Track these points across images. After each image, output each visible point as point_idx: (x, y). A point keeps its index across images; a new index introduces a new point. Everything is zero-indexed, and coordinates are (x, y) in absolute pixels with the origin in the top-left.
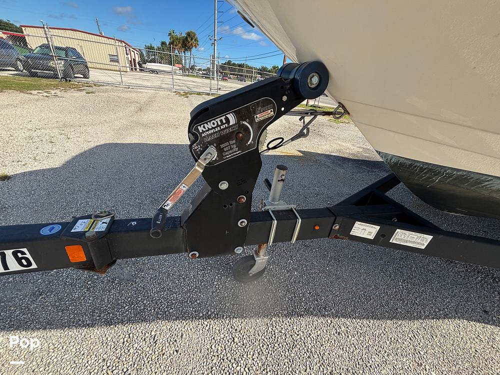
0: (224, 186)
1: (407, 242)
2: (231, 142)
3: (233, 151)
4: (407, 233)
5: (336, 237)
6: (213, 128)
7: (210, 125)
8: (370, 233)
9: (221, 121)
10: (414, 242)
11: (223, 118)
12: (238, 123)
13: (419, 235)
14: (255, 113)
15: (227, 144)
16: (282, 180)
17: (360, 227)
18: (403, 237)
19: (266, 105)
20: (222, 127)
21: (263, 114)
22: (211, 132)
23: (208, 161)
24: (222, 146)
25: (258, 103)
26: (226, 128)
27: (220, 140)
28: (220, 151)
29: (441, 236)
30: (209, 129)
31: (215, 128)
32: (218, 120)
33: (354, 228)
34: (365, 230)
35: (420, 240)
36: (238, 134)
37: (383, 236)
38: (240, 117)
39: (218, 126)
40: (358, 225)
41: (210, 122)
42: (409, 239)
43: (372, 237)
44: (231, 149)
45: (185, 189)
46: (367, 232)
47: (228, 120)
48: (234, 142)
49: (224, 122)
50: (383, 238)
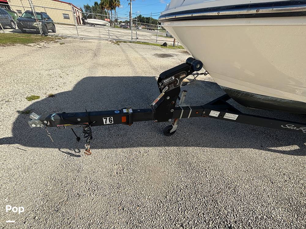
0: (168, 98)
1: (229, 117)
4: (230, 114)
5: (204, 117)
7: (167, 80)
8: (216, 115)
9: (170, 79)
10: (232, 118)
13: (234, 115)
14: (180, 76)
16: (185, 96)
19: (183, 73)
21: (182, 76)
23: (165, 91)
24: (169, 86)
25: (181, 73)
26: (171, 81)
27: (169, 84)
29: (241, 115)
30: (167, 81)
33: (210, 113)
34: (214, 114)
35: (234, 117)
36: (175, 82)
37: (221, 115)
38: (176, 77)
39: (169, 80)
40: (212, 111)
42: (230, 116)
43: (217, 116)
44: (172, 86)
45: (159, 99)
46: (215, 114)
47: (172, 78)
48: (173, 84)
50: (221, 116)
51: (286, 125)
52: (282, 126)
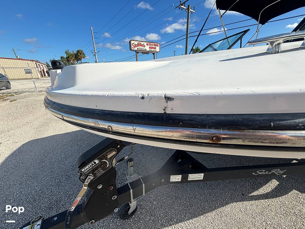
0: (100, 187)
2: (99, 169)
3: (100, 172)
4: (193, 175)
6: (89, 168)
8: (178, 179)
9: (92, 164)
10: (198, 178)
11: (93, 163)
12: (100, 161)
13: (198, 174)
14: (107, 156)
15: (97, 170)
16: (132, 166)
17: (173, 177)
18: (192, 177)
19: (111, 152)
20: (93, 166)
21: (111, 154)
22: (88, 170)
24: (95, 172)
25: (107, 152)
26: (95, 165)
27: (93, 171)
28: (94, 175)
29: (207, 173)
30: (87, 169)
31: (89, 167)
32: (91, 164)
33: (171, 179)
34: (176, 178)
35: (200, 176)
36: (102, 165)
37: (184, 179)
38: (100, 159)
39: (91, 166)
40: (172, 177)
41: (87, 166)
42: (195, 177)
43: (180, 180)
45: (80, 199)
47: (95, 163)
48: (100, 169)
49: (93, 164)
50: (185, 179)
51: (257, 172)
52: (253, 173)
